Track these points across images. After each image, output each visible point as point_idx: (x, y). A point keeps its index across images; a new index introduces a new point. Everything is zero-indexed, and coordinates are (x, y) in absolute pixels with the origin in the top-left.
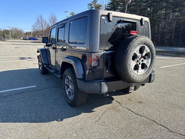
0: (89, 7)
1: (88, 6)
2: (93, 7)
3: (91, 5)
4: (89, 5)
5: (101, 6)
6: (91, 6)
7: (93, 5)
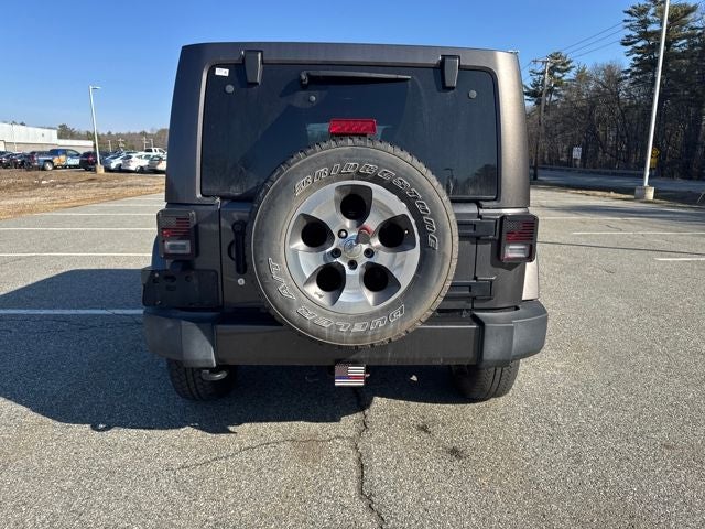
0: (628, 24)
1: (625, 21)
2: (651, 18)
3: (643, 11)
4: (630, 13)
5: (693, 9)
6: (643, 18)
7: (652, 11)
